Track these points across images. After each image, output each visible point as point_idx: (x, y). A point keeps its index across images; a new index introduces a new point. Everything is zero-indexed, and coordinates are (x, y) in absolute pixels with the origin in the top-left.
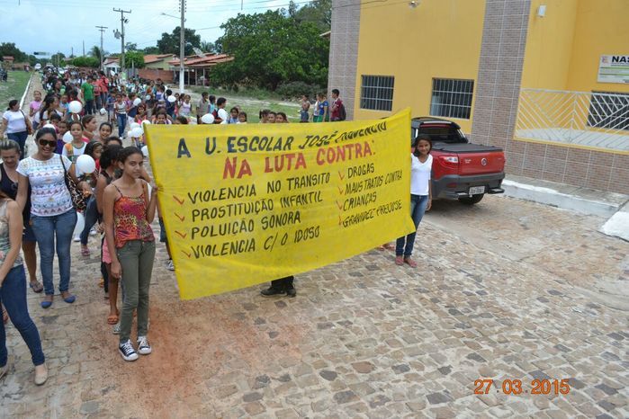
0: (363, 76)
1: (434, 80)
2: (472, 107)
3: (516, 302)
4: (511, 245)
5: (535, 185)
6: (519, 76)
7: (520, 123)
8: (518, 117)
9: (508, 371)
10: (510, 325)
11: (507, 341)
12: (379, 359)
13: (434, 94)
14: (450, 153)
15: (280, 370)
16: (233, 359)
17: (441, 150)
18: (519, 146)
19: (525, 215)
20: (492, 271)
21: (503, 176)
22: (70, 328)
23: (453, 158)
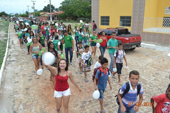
0: (101, 16)
1: (120, 16)
2: (131, 23)
3: (147, 77)
4: (144, 61)
5: (149, 44)
6: (144, 14)
7: (144, 27)
8: (144, 26)
9: (147, 96)
10: (146, 84)
11: (146, 88)
12: (113, 95)
13: (120, 20)
14: (127, 37)
15: (88, 99)
16: (76, 97)
17: (124, 36)
18: (145, 33)
19: (147, 52)
20: (140, 69)
21: (141, 42)
22: (33, 91)
23: (127, 39)
